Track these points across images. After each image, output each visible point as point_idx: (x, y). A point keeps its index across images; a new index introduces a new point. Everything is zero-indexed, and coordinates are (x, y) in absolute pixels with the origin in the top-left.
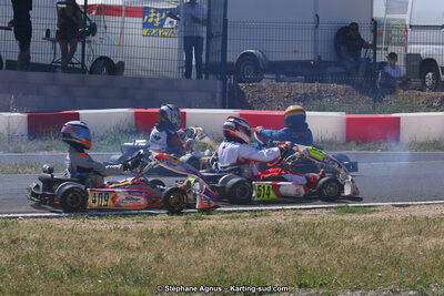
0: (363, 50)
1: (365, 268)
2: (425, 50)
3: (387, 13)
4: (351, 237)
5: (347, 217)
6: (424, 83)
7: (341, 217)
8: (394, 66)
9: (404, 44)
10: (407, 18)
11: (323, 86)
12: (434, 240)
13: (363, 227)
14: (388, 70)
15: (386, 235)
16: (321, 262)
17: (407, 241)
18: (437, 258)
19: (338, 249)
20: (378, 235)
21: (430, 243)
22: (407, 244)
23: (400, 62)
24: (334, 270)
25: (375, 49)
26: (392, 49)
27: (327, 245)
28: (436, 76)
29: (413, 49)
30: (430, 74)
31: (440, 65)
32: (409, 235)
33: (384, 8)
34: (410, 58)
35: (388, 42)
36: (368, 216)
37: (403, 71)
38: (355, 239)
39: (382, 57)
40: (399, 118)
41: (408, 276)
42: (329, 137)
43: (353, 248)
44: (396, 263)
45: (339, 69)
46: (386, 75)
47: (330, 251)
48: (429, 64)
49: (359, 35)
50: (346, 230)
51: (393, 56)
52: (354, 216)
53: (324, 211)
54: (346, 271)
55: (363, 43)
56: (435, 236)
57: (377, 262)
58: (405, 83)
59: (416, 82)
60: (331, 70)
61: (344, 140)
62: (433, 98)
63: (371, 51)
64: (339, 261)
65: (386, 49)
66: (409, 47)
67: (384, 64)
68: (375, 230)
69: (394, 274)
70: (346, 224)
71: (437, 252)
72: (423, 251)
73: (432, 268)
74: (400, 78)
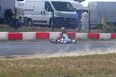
0: (13, 16)
1: (14, 73)
2: (29, 16)
3: (19, 6)
4: (10, 65)
5: (9, 59)
6: (28, 24)
7: (7, 59)
8: (21, 20)
9: (23, 14)
10: (24, 8)
11: (2, 25)
12: (32, 65)
13: (13, 62)
14: (19, 21)
15: (19, 64)
16: (2, 71)
17: (25, 65)
18: (33, 70)
19: (7, 68)
20: (17, 64)
21: (31, 66)
22: (25, 66)
23: (22, 19)
24: (6, 73)
25: (16, 16)
26: (20, 16)
27: (4, 67)
28: (32, 23)
29: (26, 16)
30: (30, 22)
32: (25, 64)
33: (18, 5)
34: (25, 18)
35: (19, 14)
36: (15, 59)
37: (23, 21)
38: (11, 65)
39: (17, 18)
40: (22, 34)
41: (25, 74)
42: (4, 39)
43: (11, 67)
44: (22, 71)
45: (6, 21)
46: (19, 22)
47: (5, 68)
48: (30, 20)
49: (11, 12)
50: (9, 63)
52: (11, 59)
53: (3, 58)
54: (9, 73)
55: (12, 14)
56: (32, 64)
57: (17, 71)
58: (23, 24)
59: (26, 24)
60: (4, 21)
61: (8, 39)
62: (31, 28)
63: (15, 16)
64: (7, 71)
65: (18, 16)
66: (25, 15)
67: (18, 19)
68: (17, 63)
69: (22, 74)
70: (9, 61)
71: (33, 68)
72: (29, 68)
73: (32, 72)
74: (22, 23)
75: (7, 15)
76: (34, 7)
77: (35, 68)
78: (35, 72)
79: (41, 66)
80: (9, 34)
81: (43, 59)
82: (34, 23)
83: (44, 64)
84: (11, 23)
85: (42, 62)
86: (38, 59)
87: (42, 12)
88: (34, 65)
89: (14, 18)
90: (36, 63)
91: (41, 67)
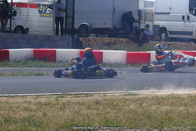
0: (134, 24)
1: (135, 119)
2: (161, 24)
3: (145, 7)
4: (129, 106)
5: (127, 97)
6: (161, 38)
7: (124, 97)
8: (148, 30)
9: (152, 21)
10: (153, 9)
11: (117, 39)
12: (166, 107)
13: (135, 101)
14: (146, 32)
15: (144, 105)
16: (116, 116)
17: (154, 107)
18: (167, 115)
19: (124, 111)
20: (141, 105)
21: (164, 108)
22: (154, 109)
23: (151, 29)
24: (122, 120)
25: (140, 23)
26: (147, 23)
27: (119, 109)
28: (166, 35)
29: (156, 23)
30: (164, 34)
31: (168, 30)
32: (155, 104)
33: (143, 5)
34: (155, 27)
35: (145, 20)
38: (131, 106)
39: (142, 26)
40: (150, 54)
41: (155, 123)
42: (119, 62)
43: (130, 111)
44: (149, 117)
45: (124, 32)
46: (145, 34)
47: (120, 112)
48: (163, 29)
49: (132, 16)
50: (127, 102)
51: (148, 26)
53: (117, 94)
54: (127, 121)
55: (134, 20)
56: (166, 105)
57: (141, 117)
59: (157, 37)
60: (120, 32)
61: (126, 63)
62: (165, 45)
63: (138, 24)
64: (124, 116)
65: (144, 23)
66: (154, 22)
67: (143, 29)
68: (140, 102)
69: (148, 122)
70: (127, 100)
71: (167, 112)
72: (160, 112)
73: (165, 119)
74: (150, 36)
75: (125, 22)
76: (170, 9)
77: (171, 111)
78: (170, 119)
79: (180, 109)
80: (128, 54)
81: (184, 96)
82: (169, 36)
83: (186, 105)
84: (132, 36)
85: (183, 102)
86: (176, 98)
87: (183, 17)
88: (169, 107)
89: (137, 27)
90: (172, 104)
91: (181, 111)
